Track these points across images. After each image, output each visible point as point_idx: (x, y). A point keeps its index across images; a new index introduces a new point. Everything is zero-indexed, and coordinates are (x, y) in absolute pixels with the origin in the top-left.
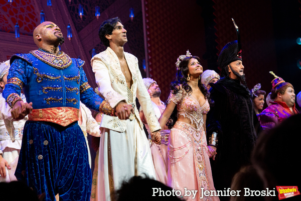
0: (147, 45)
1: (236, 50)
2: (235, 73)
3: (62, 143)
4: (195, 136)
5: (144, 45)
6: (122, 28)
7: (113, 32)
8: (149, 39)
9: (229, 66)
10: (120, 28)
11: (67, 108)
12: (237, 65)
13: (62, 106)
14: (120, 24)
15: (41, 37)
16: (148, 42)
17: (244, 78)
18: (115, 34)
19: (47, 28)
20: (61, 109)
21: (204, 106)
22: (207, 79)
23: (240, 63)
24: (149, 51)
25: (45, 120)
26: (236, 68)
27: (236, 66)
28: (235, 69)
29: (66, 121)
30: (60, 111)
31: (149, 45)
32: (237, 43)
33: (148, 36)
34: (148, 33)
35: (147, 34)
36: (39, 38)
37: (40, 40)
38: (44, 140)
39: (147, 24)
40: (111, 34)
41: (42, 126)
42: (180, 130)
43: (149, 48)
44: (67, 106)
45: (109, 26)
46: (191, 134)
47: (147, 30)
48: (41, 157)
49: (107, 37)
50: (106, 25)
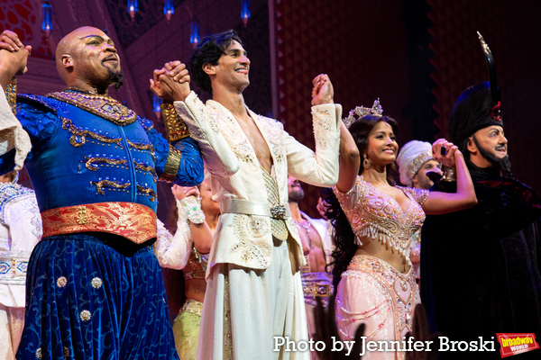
0: (278, 82)
1: (486, 104)
2: (486, 154)
3: (130, 290)
4: (398, 288)
5: (269, 81)
6: (242, 54)
7: (220, 61)
8: (281, 68)
9: (471, 138)
10: (236, 53)
11: (139, 205)
12: (490, 136)
13: (130, 201)
14: (238, 46)
15: (71, 63)
16: (280, 75)
17: (508, 165)
18: (224, 64)
19: (88, 44)
20: (129, 207)
21: (411, 210)
22: (414, 160)
23: (497, 133)
24: (282, 95)
25: (92, 227)
26: (487, 142)
27: (488, 139)
28: (485, 146)
29: (140, 232)
30: (126, 210)
31: (281, 82)
32: (489, 88)
33: (280, 61)
34: (281, 55)
35: (277, 56)
36: (68, 65)
37: (70, 69)
38: (92, 277)
39: (278, 34)
40: (215, 63)
41: (87, 245)
42: (364, 275)
43: (280, 88)
44: (139, 201)
45: (213, 47)
46: (391, 283)
47: (279, 47)
48: (86, 314)
49: (206, 69)
50: (206, 45)
